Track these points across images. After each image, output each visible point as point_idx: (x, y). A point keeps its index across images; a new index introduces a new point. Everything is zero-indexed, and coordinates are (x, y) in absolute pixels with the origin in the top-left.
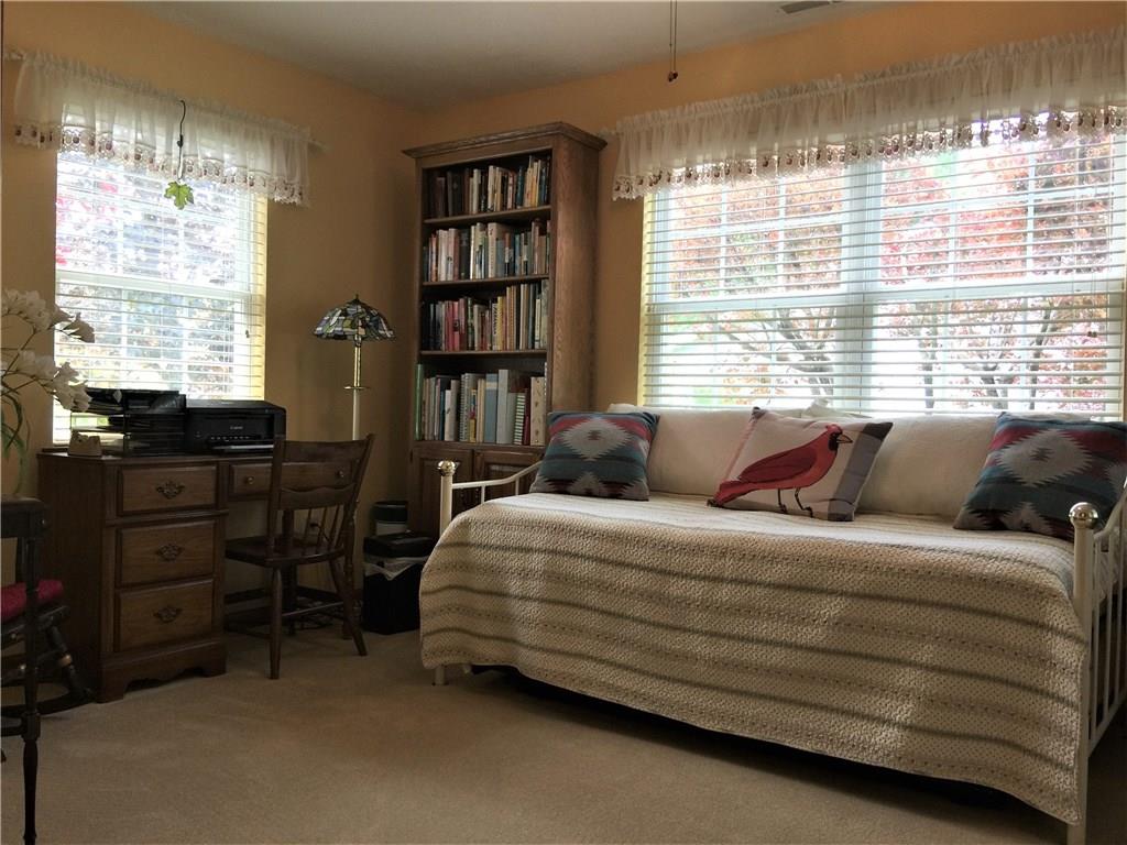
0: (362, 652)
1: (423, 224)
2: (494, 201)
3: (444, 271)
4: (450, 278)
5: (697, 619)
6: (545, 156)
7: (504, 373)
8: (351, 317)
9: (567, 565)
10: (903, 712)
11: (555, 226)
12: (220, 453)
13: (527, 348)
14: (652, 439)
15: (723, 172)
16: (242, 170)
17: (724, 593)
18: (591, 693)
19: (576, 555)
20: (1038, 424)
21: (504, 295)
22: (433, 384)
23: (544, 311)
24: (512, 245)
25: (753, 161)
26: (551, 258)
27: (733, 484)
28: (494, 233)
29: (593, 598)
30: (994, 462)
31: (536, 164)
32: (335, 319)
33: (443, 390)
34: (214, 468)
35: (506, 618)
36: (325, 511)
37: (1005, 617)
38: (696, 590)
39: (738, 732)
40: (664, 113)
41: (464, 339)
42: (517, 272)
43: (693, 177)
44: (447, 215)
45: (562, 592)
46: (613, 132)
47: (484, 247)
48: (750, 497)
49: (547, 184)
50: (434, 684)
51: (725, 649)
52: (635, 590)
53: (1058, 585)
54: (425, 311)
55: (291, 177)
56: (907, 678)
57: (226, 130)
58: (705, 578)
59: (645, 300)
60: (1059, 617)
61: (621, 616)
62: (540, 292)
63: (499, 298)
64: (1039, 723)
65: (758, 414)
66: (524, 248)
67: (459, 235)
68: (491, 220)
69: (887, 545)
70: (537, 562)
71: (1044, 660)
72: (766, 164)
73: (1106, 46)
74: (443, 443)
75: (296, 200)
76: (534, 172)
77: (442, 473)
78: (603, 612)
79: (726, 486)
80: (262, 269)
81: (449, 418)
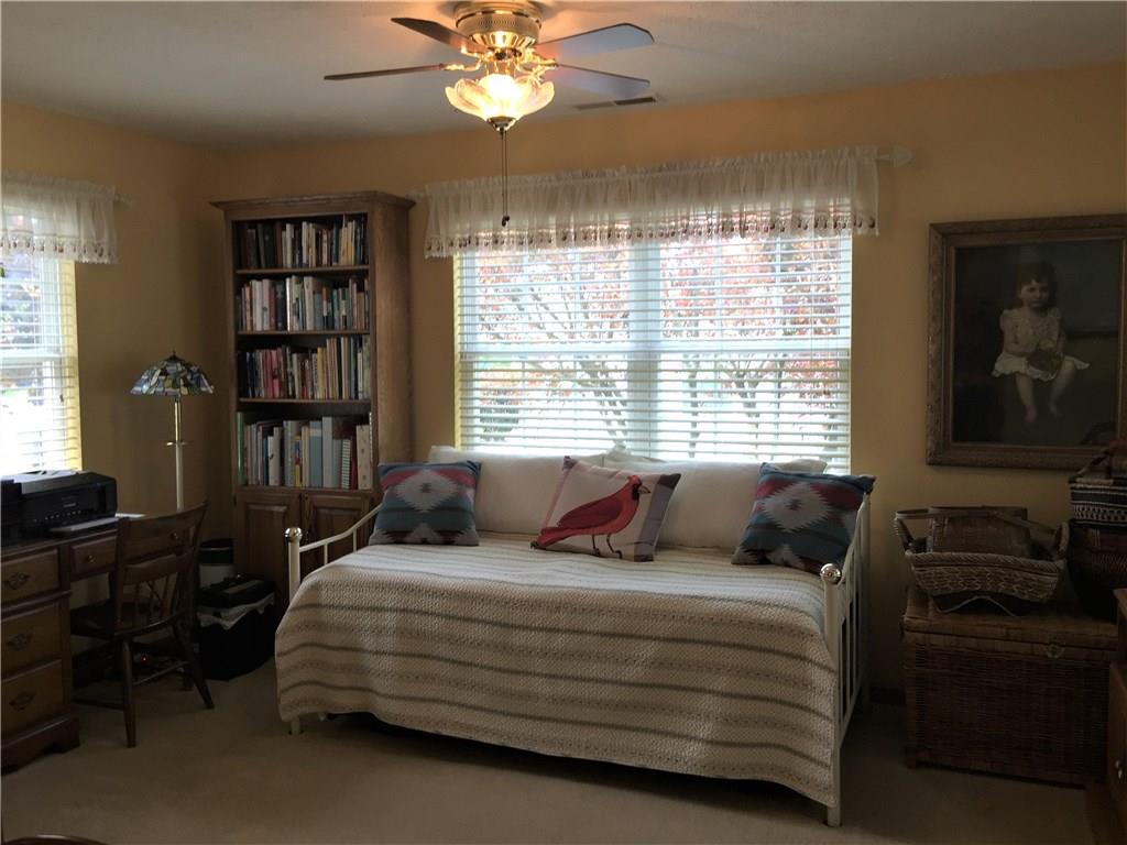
0: (209, 705)
1: (236, 275)
2: (309, 256)
3: (260, 322)
4: (266, 327)
5: (539, 665)
6: (361, 219)
7: (327, 421)
8: (172, 377)
9: (418, 622)
10: (705, 730)
11: (373, 284)
12: (60, 536)
13: (350, 398)
14: (476, 485)
15: (526, 240)
16: (51, 238)
17: (560, 641)
18: (445, 732)
19: (426, 613)
20: (791, 477)
21: (324, 346)
22: (254, 432)
23: (366, 364)
24: (330, 299)
25: (553, 231)
26: (370, 315)
27: (553, 530)
28: (311, 286)
29: (443, 650)
30: (760, 509)
31: (350, 224)
32: (155, 379)
33: (265, 436)
34: (55, 552)
35: (361, 670)
36: (167, 580)
37: (778, 653)
38: (537, 640)
39: (575, 755)
40: (471, 183)
41: (283, 386)
42: (337, 325)
43: (499, 242)
44: (259, 267)
45: (415, 648)
46: (422, 195)
47: (300, 299)
48: (568, 542)
49: (362, 244)
50: (290, 733)
51: (562, 688)
52: (483, 641)
53: (814, 626)
54: (240, 359)
55: (99, 237)
56: (707, 703)
57: (33, 197)
58: (542, 629)
59: (458, 348)
60: (817, 652)
61: (470, 664)
62: (361, 345)
63: (319, 350)
64: (804, 732)
65: (569, 463)
66: (343, 303)
67: (273, 286)
68: (307, 274)
69: (688, 596)
70: (389, 620)
71: (805, 684)
72: (565, 238)
73: (835, 164)
74: (267, 488)
75: (106, 260)
76: (348, 232)
77: (289, 540)
78: (454, 662)
79: (547, 531)
80: (73, 331)
81: (273, 465)
